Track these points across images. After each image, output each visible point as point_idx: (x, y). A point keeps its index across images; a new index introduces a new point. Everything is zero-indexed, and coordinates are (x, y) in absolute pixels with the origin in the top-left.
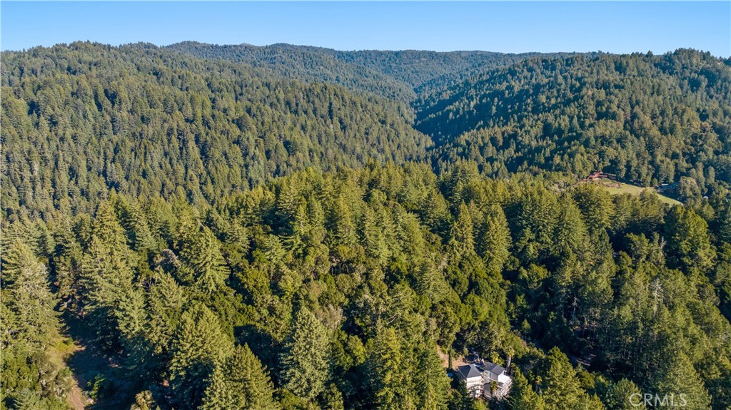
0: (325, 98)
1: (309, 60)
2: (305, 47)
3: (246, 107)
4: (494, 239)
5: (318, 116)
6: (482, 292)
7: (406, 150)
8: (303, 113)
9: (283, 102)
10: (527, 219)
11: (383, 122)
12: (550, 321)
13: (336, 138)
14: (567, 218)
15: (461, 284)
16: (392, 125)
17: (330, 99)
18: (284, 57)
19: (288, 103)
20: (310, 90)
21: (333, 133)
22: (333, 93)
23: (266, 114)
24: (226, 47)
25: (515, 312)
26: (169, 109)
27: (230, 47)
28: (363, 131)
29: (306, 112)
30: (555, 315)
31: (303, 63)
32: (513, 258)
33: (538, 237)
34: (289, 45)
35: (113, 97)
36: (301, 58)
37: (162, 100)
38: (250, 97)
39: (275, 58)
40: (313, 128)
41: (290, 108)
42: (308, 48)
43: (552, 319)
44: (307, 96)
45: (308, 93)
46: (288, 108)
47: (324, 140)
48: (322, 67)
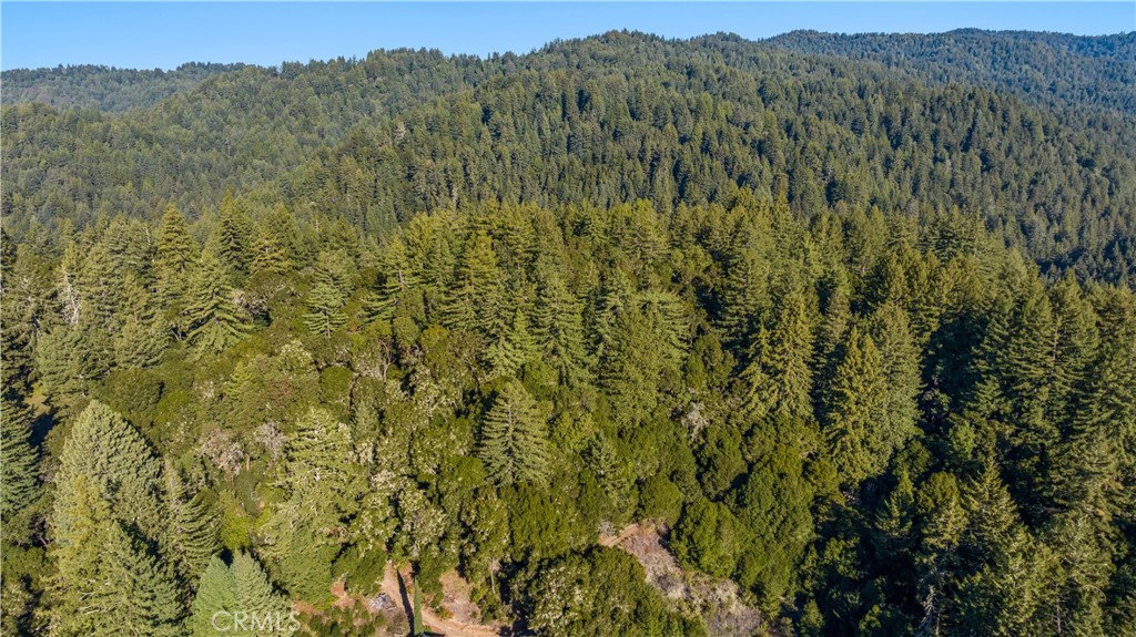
0: (966, 114)
1: (1004, 54)
2: (1011, 32)
3: (787, 121)
4: (851, 388)
5: (941, 145)
6: (747, 501)
7: (1121, 221)
8: (911, 140)
9: (876, 118)
10: (992, 357)
11: (1087, 164)
12: (862, 626)
13: (952, 185)
14: (1109, 376)
15: (716, 470)
16: (1106, 171)
17: (976, 115)
18: (954, 50)
19: (886, 121)
20: (939, 98)
21: (950, 176)
22: (986, 105)
23: (817, 135)
24: (857, 36)
25: (813, 576)
26: (660, 122)
27: (864, 36)
28: (1027, 176)
29: (916, 138)
30: (880, 617)
31: (990, 61)
32: (917, 446)
33: (1017, 409)
34: (978, 31)
35: (583, 100)
36: (989, 52)
37: (653, 107)
38: (820, 108)
39: (937, 53)
40: (907, 165)
41: (888, 131)
42: (1016, 35)
43: (868, 626)
44: (932, 109)
45: (933, 106)
46: (884, 128)
47: (923, 185)
48: (1025, 67)
